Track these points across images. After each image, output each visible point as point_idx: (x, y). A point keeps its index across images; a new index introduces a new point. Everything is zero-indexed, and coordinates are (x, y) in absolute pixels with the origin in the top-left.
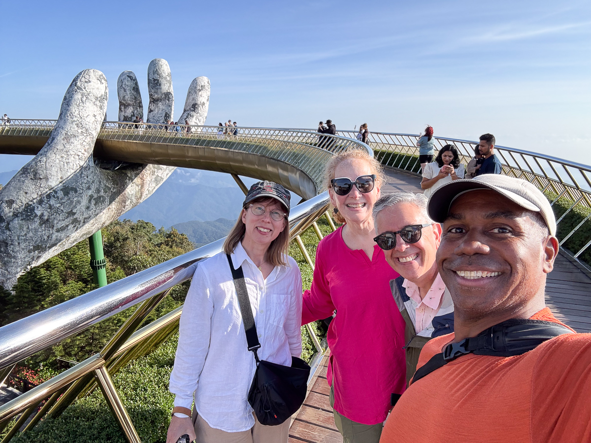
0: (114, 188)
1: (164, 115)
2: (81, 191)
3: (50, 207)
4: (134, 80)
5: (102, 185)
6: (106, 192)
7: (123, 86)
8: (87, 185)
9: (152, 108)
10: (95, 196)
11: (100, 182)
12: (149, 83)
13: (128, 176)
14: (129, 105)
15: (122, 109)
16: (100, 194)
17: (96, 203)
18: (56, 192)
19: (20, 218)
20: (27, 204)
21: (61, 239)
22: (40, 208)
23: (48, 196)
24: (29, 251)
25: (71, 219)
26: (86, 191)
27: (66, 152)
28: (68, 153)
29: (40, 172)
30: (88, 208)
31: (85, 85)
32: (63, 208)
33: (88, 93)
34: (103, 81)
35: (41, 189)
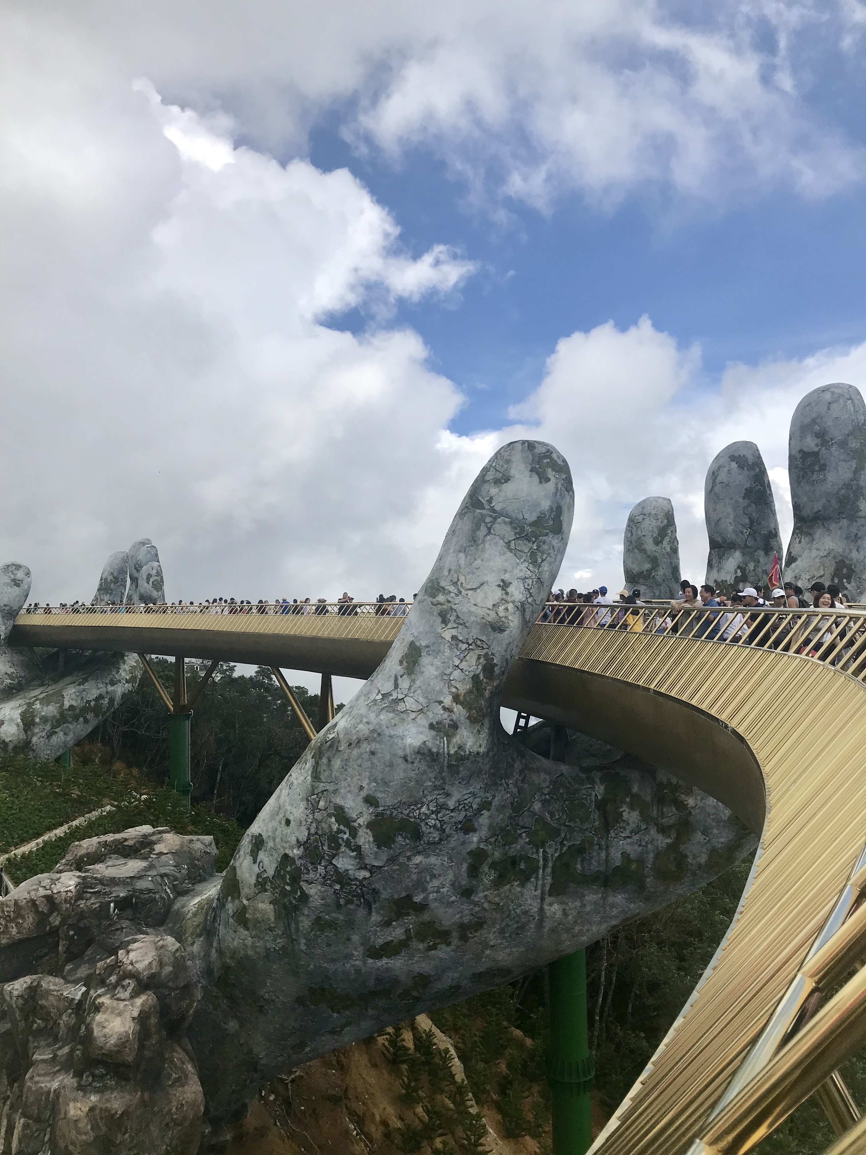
0: (571, 830)
2: (437, 835)
3: (342, 879)
5: (527, 821)
6: (538, 845)
8: (460, 817)
10: (497, 856)
11: (518, 809)
12: (791, 467)
13: (628, 791)
15: (715, 562)
16: (515, 849)
17: (500, 881)
18: (354, 832)
19: (267, 895)
20: (286, 856)
21: (396, 982)
22: (312, 875)
23: (334, 840)
24: (300, 1000)
25: (410, 921)
26: (456, 839)
27: (397, 701)
28: (401, 707)
29: (324, 760)
30: (467, 893)
31: (494, 491)
32: (378, 886)
33: (496, 515)
34: (550, 474)
35: (318, 816)
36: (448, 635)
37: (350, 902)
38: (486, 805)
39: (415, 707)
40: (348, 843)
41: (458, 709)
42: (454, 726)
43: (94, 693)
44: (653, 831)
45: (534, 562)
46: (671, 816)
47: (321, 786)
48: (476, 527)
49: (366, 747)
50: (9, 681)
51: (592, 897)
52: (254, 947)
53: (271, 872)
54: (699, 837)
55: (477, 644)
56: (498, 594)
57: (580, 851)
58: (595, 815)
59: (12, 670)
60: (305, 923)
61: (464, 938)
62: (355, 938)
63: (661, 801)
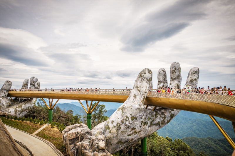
0: (152, 118)
1: (177, 85)
2: (138, 119)
3: (126, 125)
4: (164, 72)
5: (147, 117)
6: (148, 120)
7: (160, 74)
8: (141, 117)
9: (171, 83)
10: (144, 122)
11: (146, 116)
12: (170, 72)
13: (158, 113)
14: (162, 82)
15: (159, 84)
16: (146, 121)
17: (144, 125)
18: (129, 119)
19: (115, 128)
20: (118, 123)
21: (129, 140)
22: (122, 125)
23: (126, 120)
24: (117, 143)
25: (133, 131)
26: (141, 119)
27: (134, 102)
28: (135, 102)
29: (124, 110)
30: (140, 127)
31: (144, 75)
32: (131, 126)
33: (144, 78)
34: (151, 73)
35: (123, 117)
36: (140, 93)
37: (127, 128)
38: (143, 115)
39: (137, 103)
40: (128, 120)
41: (141, 103)
42: (141, 105)
43: (28, 106)
44: (161, 118)
45: (149, 84)
46: (163, 116)
47: (124, 113)
48: (142, 79)
49: (130, 108)
50: (9, 104)
51: (154, 127)
52: (112, 136)
53: (115, 125)
54: (166, 119)
55: (144, 94)
56: (146, 88)
57: (153, 121)
58: (155, 116)
59: (9, 102)
60: (120, 132)
61: (139, 133)
62: (126, 133)
63: (162, 114)
